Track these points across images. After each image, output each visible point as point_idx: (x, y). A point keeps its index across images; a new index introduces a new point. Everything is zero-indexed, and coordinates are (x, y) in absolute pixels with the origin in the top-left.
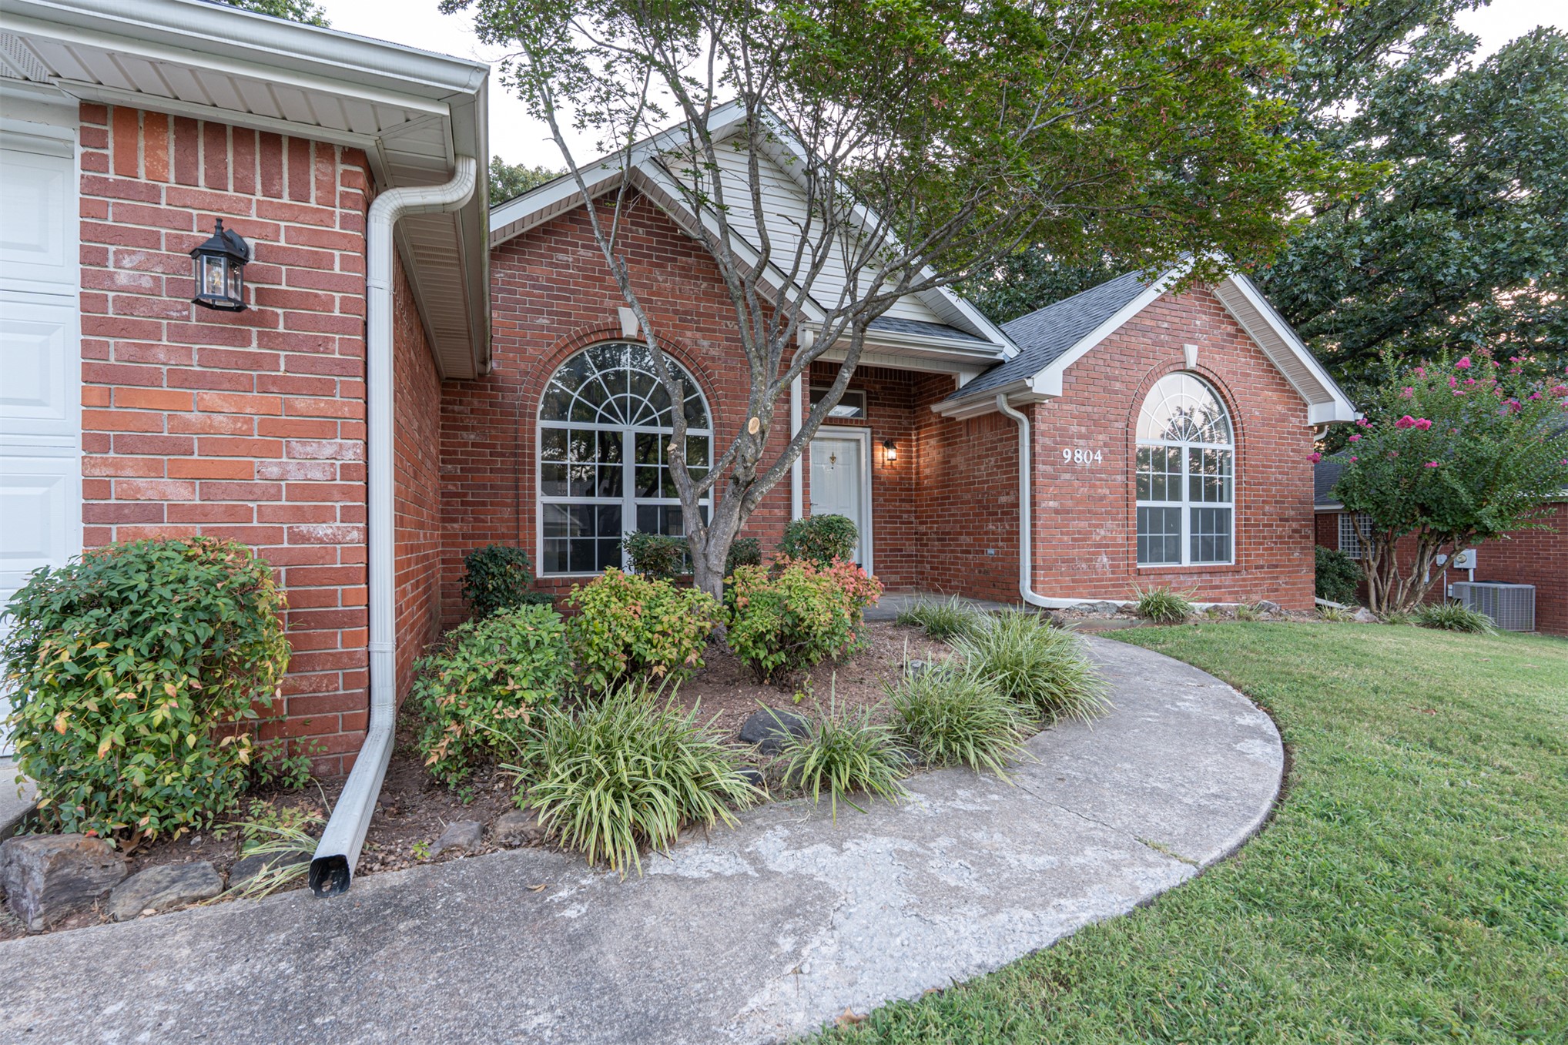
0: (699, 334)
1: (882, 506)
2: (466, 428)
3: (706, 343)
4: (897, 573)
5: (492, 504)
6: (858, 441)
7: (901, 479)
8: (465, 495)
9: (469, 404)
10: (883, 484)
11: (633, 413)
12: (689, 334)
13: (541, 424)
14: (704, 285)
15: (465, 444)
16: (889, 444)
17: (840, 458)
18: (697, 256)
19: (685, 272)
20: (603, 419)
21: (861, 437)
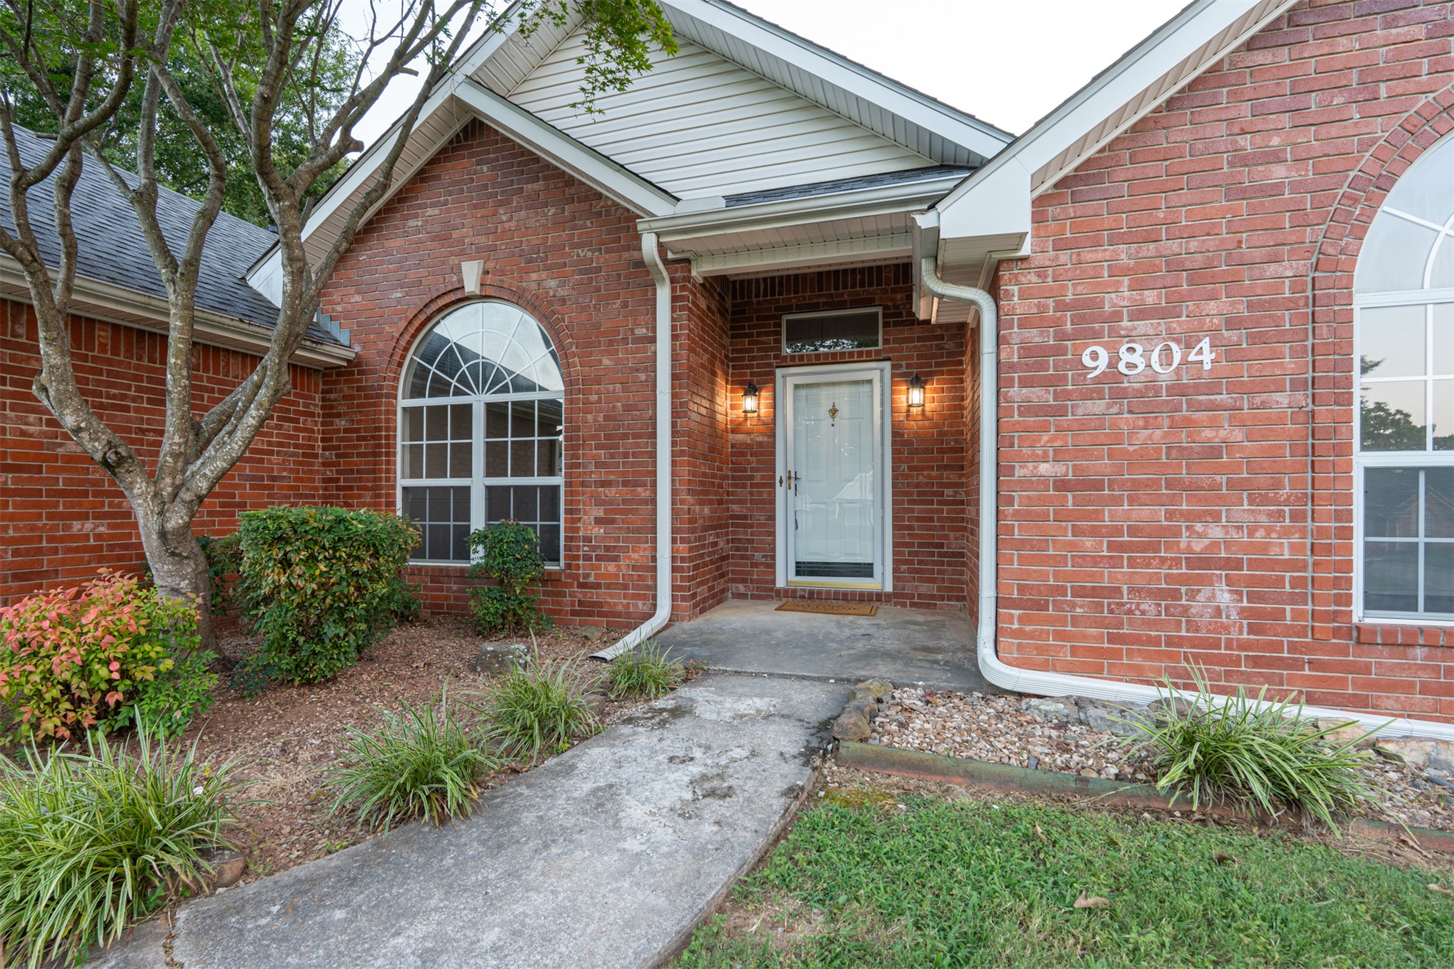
0: (544, 275)
1: (906, 476)
2: (339, 415)
3: (553, 283)
4: (933, 581)
5: (359, 488)
6: (870, 382)
7: (941, 433)
8: (338, 480)
9: (341, 391)
10: (909, 443)
11: (485, 383)
12: (534, 276)
13: (403, 402)
14: (552, 211)
15: (338, 431)
16: (918, 381)
17: (844, 410)
18: (545, 178)
19: (534, 203)
20: (458, 392)
21: (876, 376)
